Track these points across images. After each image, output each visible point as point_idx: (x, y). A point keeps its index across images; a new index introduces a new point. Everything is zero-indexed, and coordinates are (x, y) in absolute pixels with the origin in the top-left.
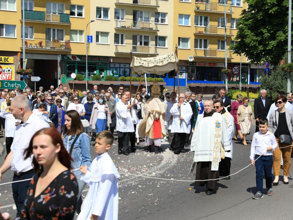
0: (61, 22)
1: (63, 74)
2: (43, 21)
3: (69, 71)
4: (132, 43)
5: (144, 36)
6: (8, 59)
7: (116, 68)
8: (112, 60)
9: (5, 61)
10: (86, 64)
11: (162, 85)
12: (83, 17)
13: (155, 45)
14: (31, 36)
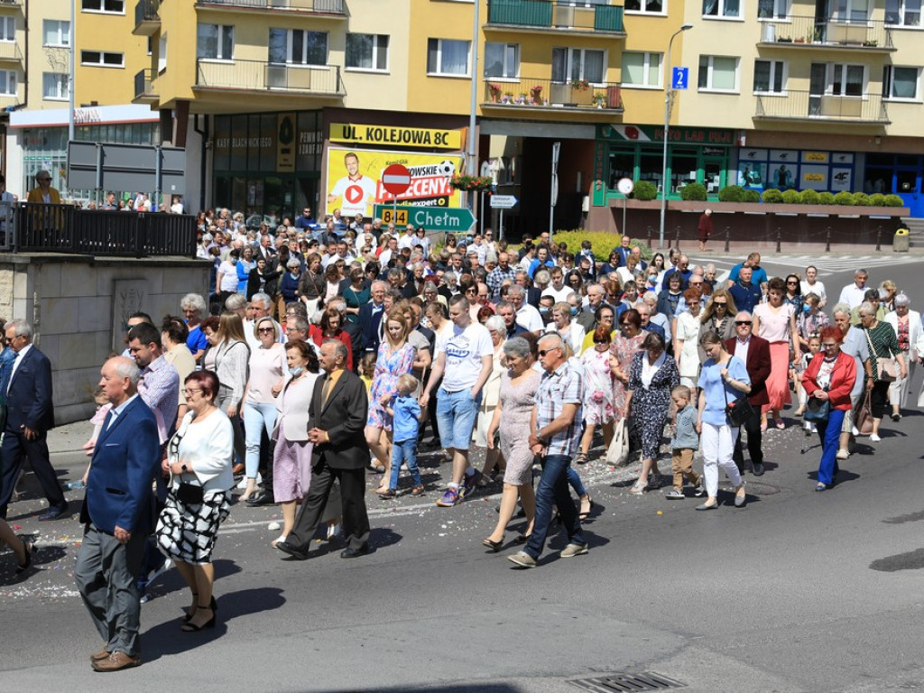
0: (597, 31)
1: (599, 181)
2: (545, 28)
3: (617, 172)
4: (808, 89)
5: (848, 67)
6: (446, 137)
7: (756, 164)
8: (743, 139)
9: (438, 141)
10: (662, 151)
11: (899, 217)
12: (664, 12)
13: (881, 92)
14: (511, 71)
